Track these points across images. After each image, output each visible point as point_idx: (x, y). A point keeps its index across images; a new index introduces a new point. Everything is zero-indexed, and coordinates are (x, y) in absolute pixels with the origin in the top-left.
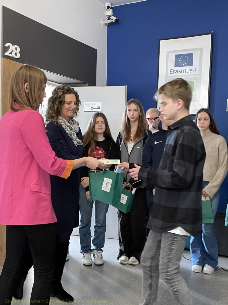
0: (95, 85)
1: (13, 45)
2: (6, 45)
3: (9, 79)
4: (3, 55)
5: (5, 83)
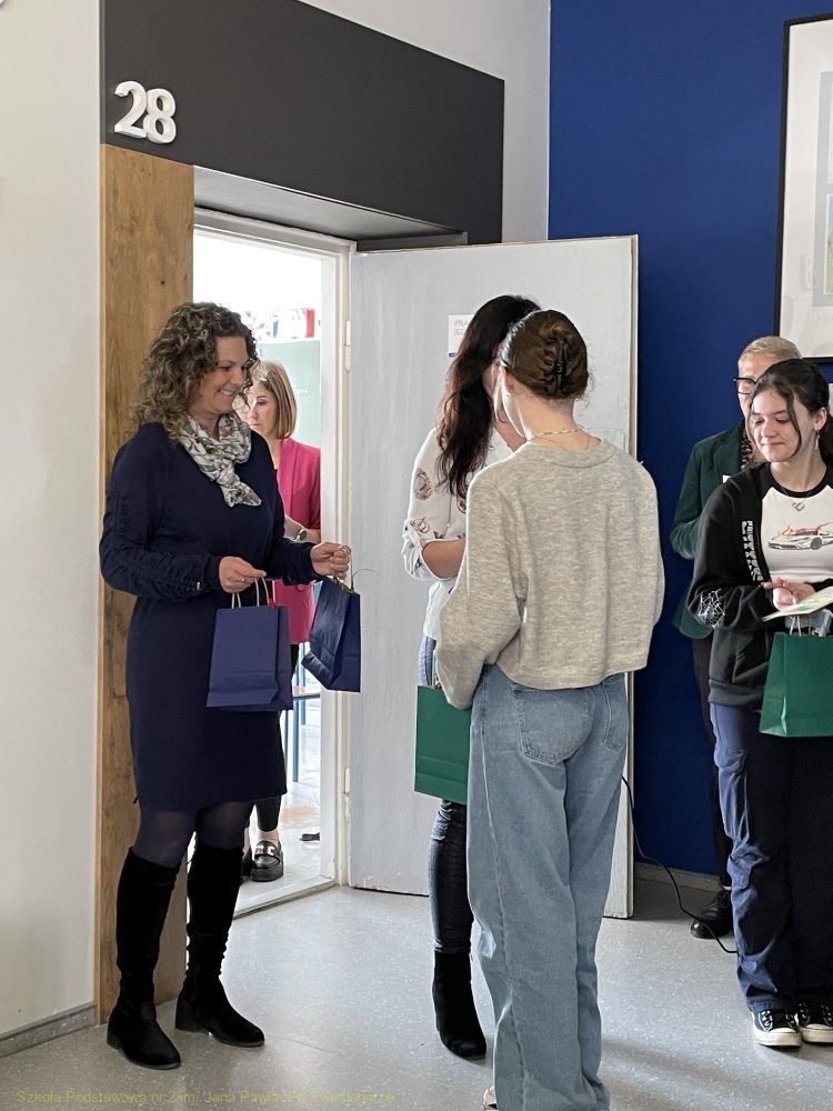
0: (499, 240)
1: (147, 90)
2: (117, 93)
3: (131, 232)
4: (107, 133)
5: (117, 252)
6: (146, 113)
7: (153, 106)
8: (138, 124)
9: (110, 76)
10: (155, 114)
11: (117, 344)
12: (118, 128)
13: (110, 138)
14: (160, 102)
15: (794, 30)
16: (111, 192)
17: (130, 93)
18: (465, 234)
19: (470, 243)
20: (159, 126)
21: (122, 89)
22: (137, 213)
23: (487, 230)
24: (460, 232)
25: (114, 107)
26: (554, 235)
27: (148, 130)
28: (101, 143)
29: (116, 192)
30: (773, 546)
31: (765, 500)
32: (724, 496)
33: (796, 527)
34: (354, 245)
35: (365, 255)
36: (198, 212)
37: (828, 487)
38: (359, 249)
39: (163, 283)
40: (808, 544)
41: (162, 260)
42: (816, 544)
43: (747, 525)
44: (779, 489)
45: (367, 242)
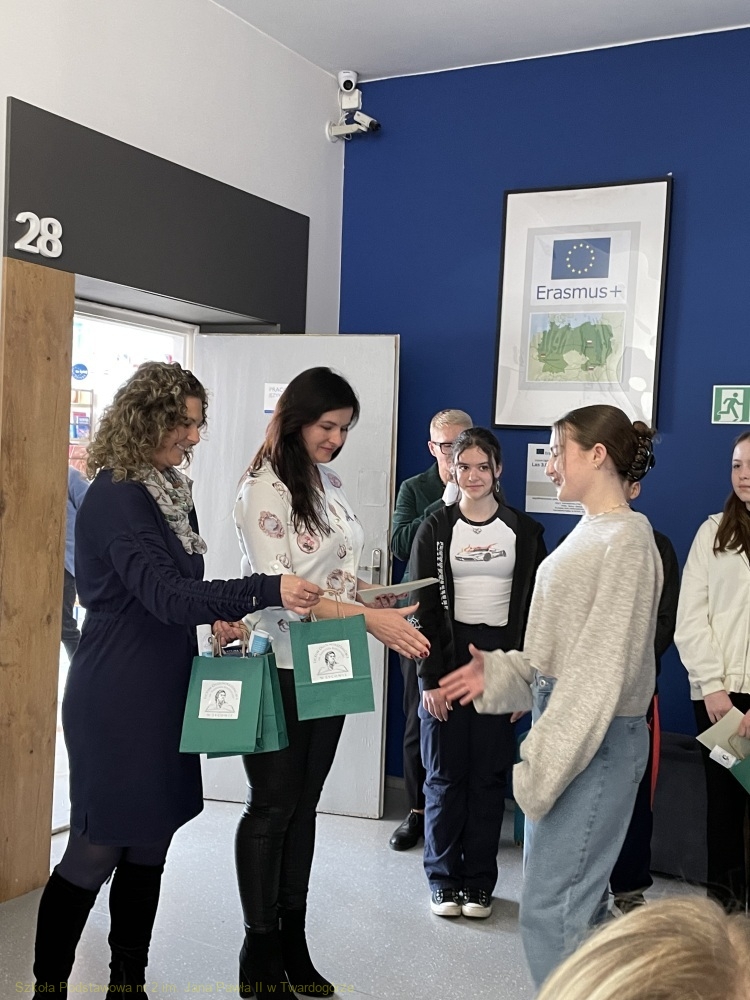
1: (40, 218)
2: (17, 220)
3: (25, 321)
4: (9, 250)
5: (13, 336)
6: (39, 235)
7: (45, 230)
8: (33, 243)
9: (12, 209)
10: (46, 236)
11: (11, 403)
12: (17, 246)
13: (11, 253)
14: (50, 228)
15: (509, 196)
16: (11, 290)
17: (28, 220)
18: (279, 325)
19: (282, 332)
20: (49, 245)
21: (21, 218)
22: (30, 308)
23: (295, 324)
24: (275, 324)
25: (15, 230)
26: (343, 331)
27: (41, 248)
28: (4, 256)
29: (14, 292)
30: (458, 558)
31: (454, 528)
32: (428, 526)
33: (474, 546)
34: (197, 328)
35: (205, 336)
36: (78, 302)
37: (498, 519)
38: (201, 332)
39: (49, 359)
40: (482, 557)
41: (49, 342)
42: (487, 558)
43: (440, 545)
44: (465, 520)
45: (206, 327)
